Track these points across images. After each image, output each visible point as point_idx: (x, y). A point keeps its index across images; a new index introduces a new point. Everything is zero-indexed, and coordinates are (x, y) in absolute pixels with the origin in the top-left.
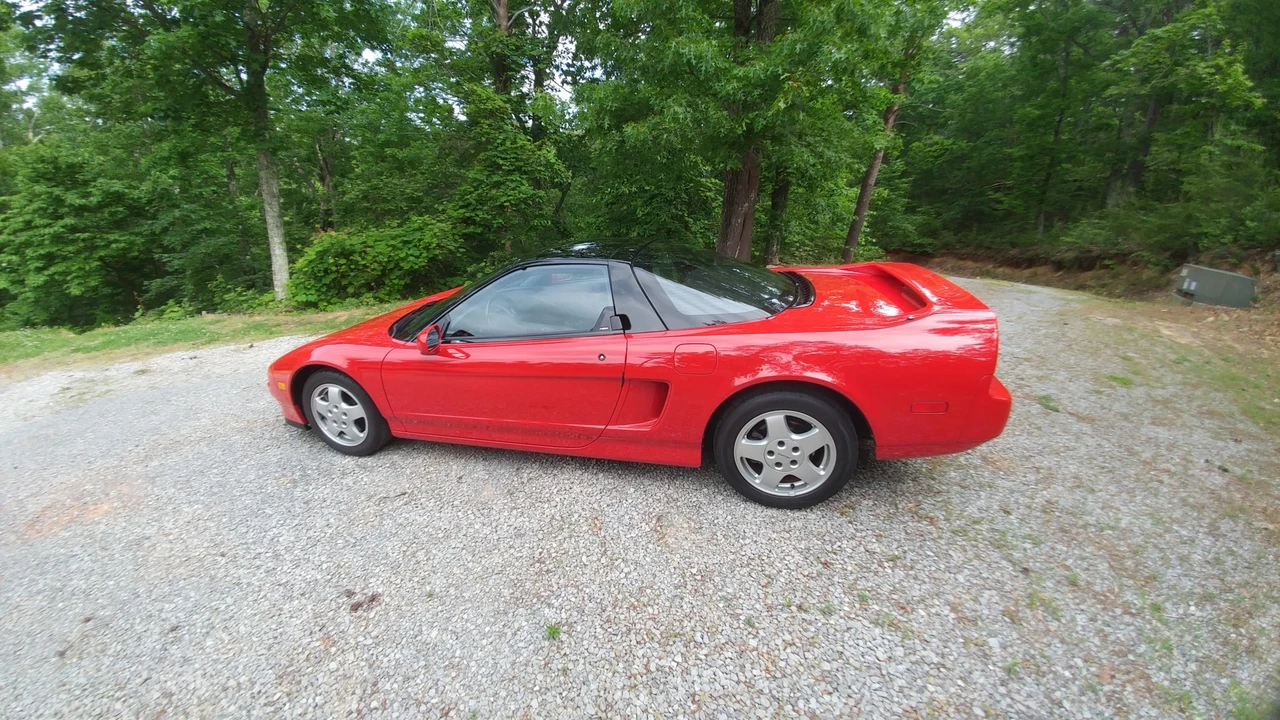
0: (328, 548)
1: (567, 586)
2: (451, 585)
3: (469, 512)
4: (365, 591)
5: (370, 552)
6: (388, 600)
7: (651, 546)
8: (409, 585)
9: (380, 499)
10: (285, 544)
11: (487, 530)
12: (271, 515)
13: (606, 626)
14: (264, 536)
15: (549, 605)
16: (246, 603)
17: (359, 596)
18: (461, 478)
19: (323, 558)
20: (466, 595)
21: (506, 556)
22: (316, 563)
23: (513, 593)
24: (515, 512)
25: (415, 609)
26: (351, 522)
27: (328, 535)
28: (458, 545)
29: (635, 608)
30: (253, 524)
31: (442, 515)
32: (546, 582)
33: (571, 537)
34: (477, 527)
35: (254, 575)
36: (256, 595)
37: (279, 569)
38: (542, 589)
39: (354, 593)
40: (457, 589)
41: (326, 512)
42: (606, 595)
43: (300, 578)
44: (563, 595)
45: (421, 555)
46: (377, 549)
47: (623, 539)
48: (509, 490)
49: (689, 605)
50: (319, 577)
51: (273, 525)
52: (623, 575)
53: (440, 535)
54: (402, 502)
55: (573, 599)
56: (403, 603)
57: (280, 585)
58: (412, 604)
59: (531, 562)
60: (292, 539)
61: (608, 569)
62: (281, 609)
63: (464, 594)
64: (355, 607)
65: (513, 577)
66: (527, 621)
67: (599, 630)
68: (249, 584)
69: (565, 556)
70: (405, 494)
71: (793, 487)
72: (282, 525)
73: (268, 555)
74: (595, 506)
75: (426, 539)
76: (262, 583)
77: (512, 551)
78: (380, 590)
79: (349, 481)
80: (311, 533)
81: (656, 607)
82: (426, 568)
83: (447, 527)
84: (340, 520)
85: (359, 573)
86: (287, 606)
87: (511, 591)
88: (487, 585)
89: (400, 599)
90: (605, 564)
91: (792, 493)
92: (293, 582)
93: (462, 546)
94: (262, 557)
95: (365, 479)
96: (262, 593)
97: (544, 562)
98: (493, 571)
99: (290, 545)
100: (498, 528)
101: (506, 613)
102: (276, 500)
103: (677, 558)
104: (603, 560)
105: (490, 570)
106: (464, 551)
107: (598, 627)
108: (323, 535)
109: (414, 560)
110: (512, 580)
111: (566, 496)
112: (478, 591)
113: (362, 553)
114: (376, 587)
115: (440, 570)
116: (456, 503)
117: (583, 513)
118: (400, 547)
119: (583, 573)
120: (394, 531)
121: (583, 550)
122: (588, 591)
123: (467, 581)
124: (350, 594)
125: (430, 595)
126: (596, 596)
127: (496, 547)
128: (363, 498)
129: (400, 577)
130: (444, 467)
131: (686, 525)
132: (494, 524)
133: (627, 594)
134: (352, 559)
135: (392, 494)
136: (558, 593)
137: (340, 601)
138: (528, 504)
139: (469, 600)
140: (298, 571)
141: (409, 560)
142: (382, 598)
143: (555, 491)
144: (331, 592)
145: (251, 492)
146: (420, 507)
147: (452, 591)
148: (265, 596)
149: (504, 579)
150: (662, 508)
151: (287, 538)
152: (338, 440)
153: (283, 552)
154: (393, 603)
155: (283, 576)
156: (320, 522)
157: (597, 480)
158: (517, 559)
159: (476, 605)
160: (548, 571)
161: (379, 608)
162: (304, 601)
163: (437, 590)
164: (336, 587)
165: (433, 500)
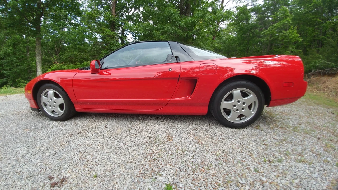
0: (41, 156)
1: (166, 165)
2: (106, 171)
3: (112, 138)
4: (59, 176)
5: (62, 158)
6: (71, 180)
7: (197, 145)
8: (83, 172)
9: (69, 136)
10: (22, 154)
11: (122, 144)
12: (18, 143)
13: (194, 182)
14: (14, 151)
15: (161, 175)
16: (2, 179)
17: (55, 179)
18: (106, 126)
19: (38, 161)
20: (116, 175)
21: (133, 154)
22: (35, 163)
23: (140, 172)
24: (133, 136)
25: (87, 185)
26: (54, 145)
27: (42, 150)
28: (108, 151)
29: (203, 171)
30: (10, 146)
31: (99, 140)
32: (156, 164)
33: (161, 144)
34: (116, 143)
35: (7, 167)
36: (6, 176)
37: (18, 165)
38: (154, 168)
39: (53, 178)
40: (110, 172)
41: (42, 141)
42: (187, 167)
43: (27, 170)
44: (166, 169)
45: (89, 157)
46: (66, 156)
47: (184, 143)
48: (128, 129)
49: (227, 167)
50: (36, 169)
51: (18, 146)
52: (191, 157)
53: (99, 148)
54: (79, 136)
55: (172, 171)
56: (80, 182)
57: (17, 173)
58: (85, 182)
59: (146, 156)
60: (25, 152)
61: (183, 156)
62: (16, 184)
63: (114, 175)
64: (53, 185)
65: (139, 164)
66: (152, 185)
67: (191, 185)
68: (5, 171)
69: (161, 152)
70: (81, 133)
71: (241, 119)
72: (22, 147)
73: (14, 159)
74: (167, 132)
75: (91, 150)
76: (10, 171)
77: (135, 152)
78: (67, 176)
79: (55, 129)
80: (34, 150)
81: (213, 170)
82: (92, 163)
83: (102, 144)
84: (49, 144)
85: (56, 168)
86: (19, 183)
87: (139, 170)
88: (126, 169)
89: (78, 180)
90: (181, 153)
91: (242, 121)
92: (23, 171)
93: (110, 151)
94: (11, 159)
95: (62, 129)
96: (9, 176)
97: (152, 155)
98: (128, 162)
99: (24, 155)
100: (126, 143)
101: (139, 182)
102: (22, 137)
103: (210, 148)
104: (179, 152)
105: (126, 161)
106: (112, 154)
107: (190, 183)
108: (40, 150)
109: (86, 160)
110: (138, 165)
111: (154, 129)
112: (121, 172)
113: (58, 158)
114: (65, 174)
115: (100, 163)
116: (105, 135)
117: (163, 135)
118: (78, 155)
119: (172, 159)
120: (75, 148)
121: (168, 149)
122: (177, 166)
123: (115, 168)
124: (51, 178)
125: (95, 177)
126: (183, 168)
127: (127, 151)
128: (61, 135)
129: (78, 169)
130: (98, 123)
131: (205, 136)
132: (124, 142)
133: (197, 166)
134: (53, 161)
135: (74, 133)
136: (163, 169)
137: (45, 182)
138: (138, 133)
139: (118, 177)
140: (26, 167)
141: (83, 160)
142: (68, 180)
143: (148, 128)
144: (41, 177)
145: (13, 134)
146: (88, 137)
147: (107, 173)
148: (10, 177)
149: (134, 165)
150: (193, 131)
151: (23, 152)
152: (51, 114)
153: (20, 158)
154: (75, 182)
155: (19, 168)
156: (39, 145)
157: (164, 123)
158: (139, 155)
159: (121, 179)
160: (155, 159)
161: (66, 185)
162: (27, 181)
163: (99, 174)
164: (44, 174)
165: (94, 135)
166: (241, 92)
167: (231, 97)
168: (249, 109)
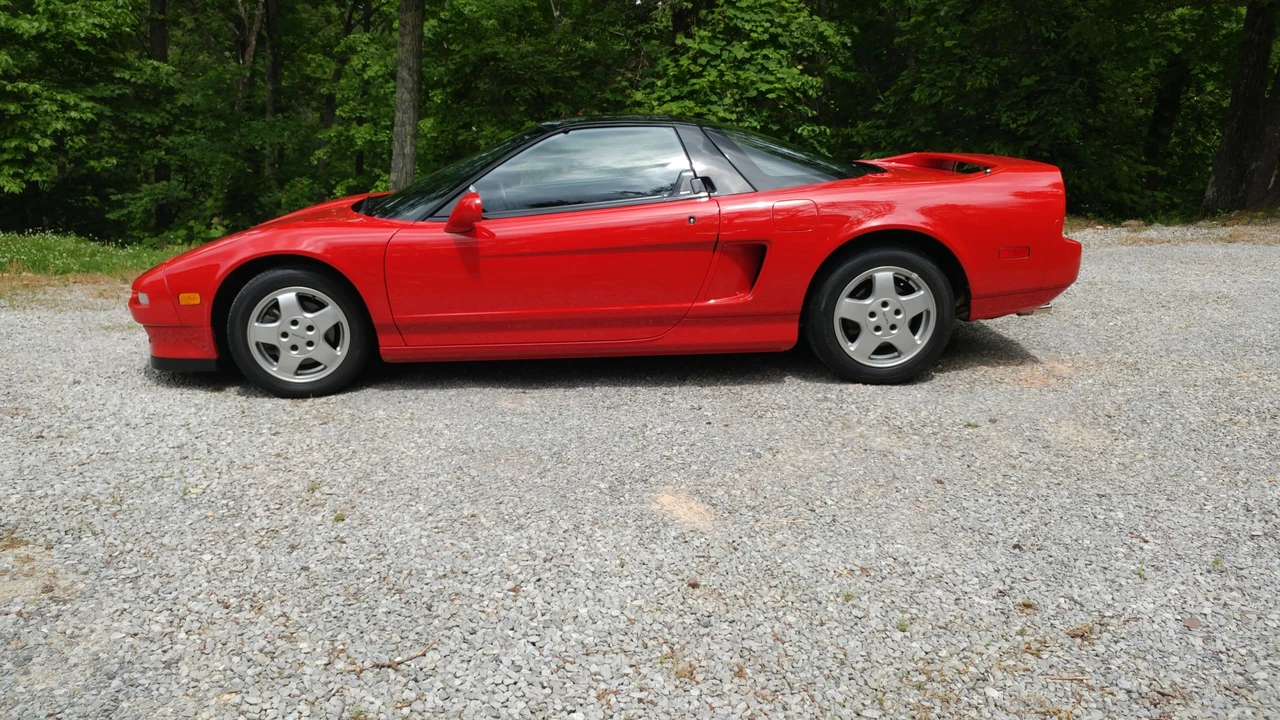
166: (895, 278)
167: (865, 290)
168: (909, 331)
